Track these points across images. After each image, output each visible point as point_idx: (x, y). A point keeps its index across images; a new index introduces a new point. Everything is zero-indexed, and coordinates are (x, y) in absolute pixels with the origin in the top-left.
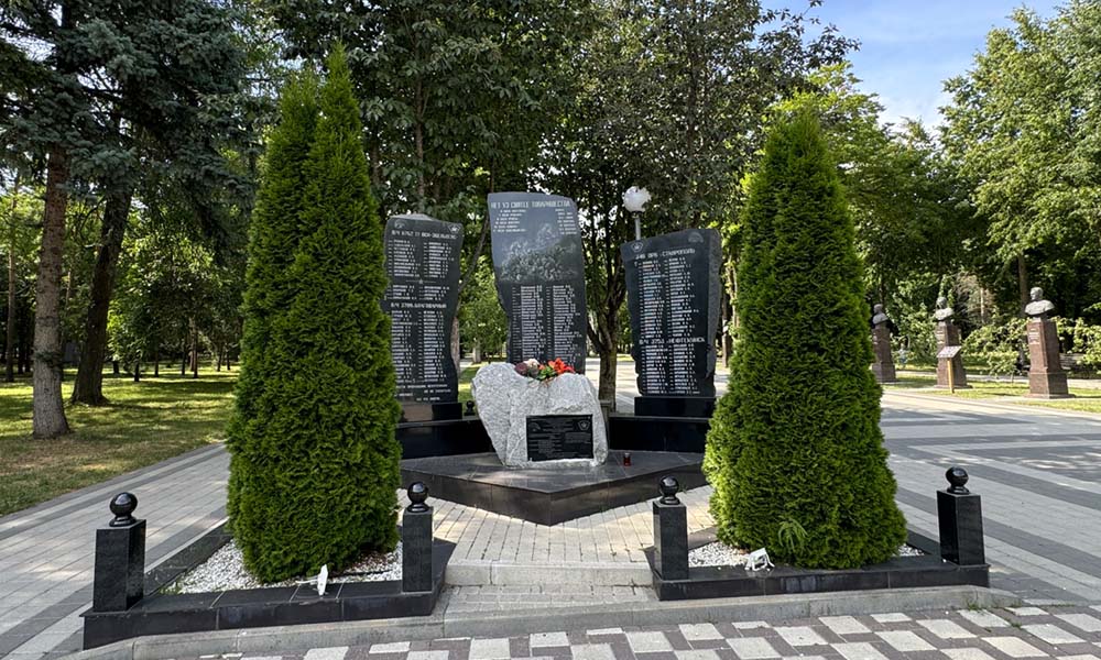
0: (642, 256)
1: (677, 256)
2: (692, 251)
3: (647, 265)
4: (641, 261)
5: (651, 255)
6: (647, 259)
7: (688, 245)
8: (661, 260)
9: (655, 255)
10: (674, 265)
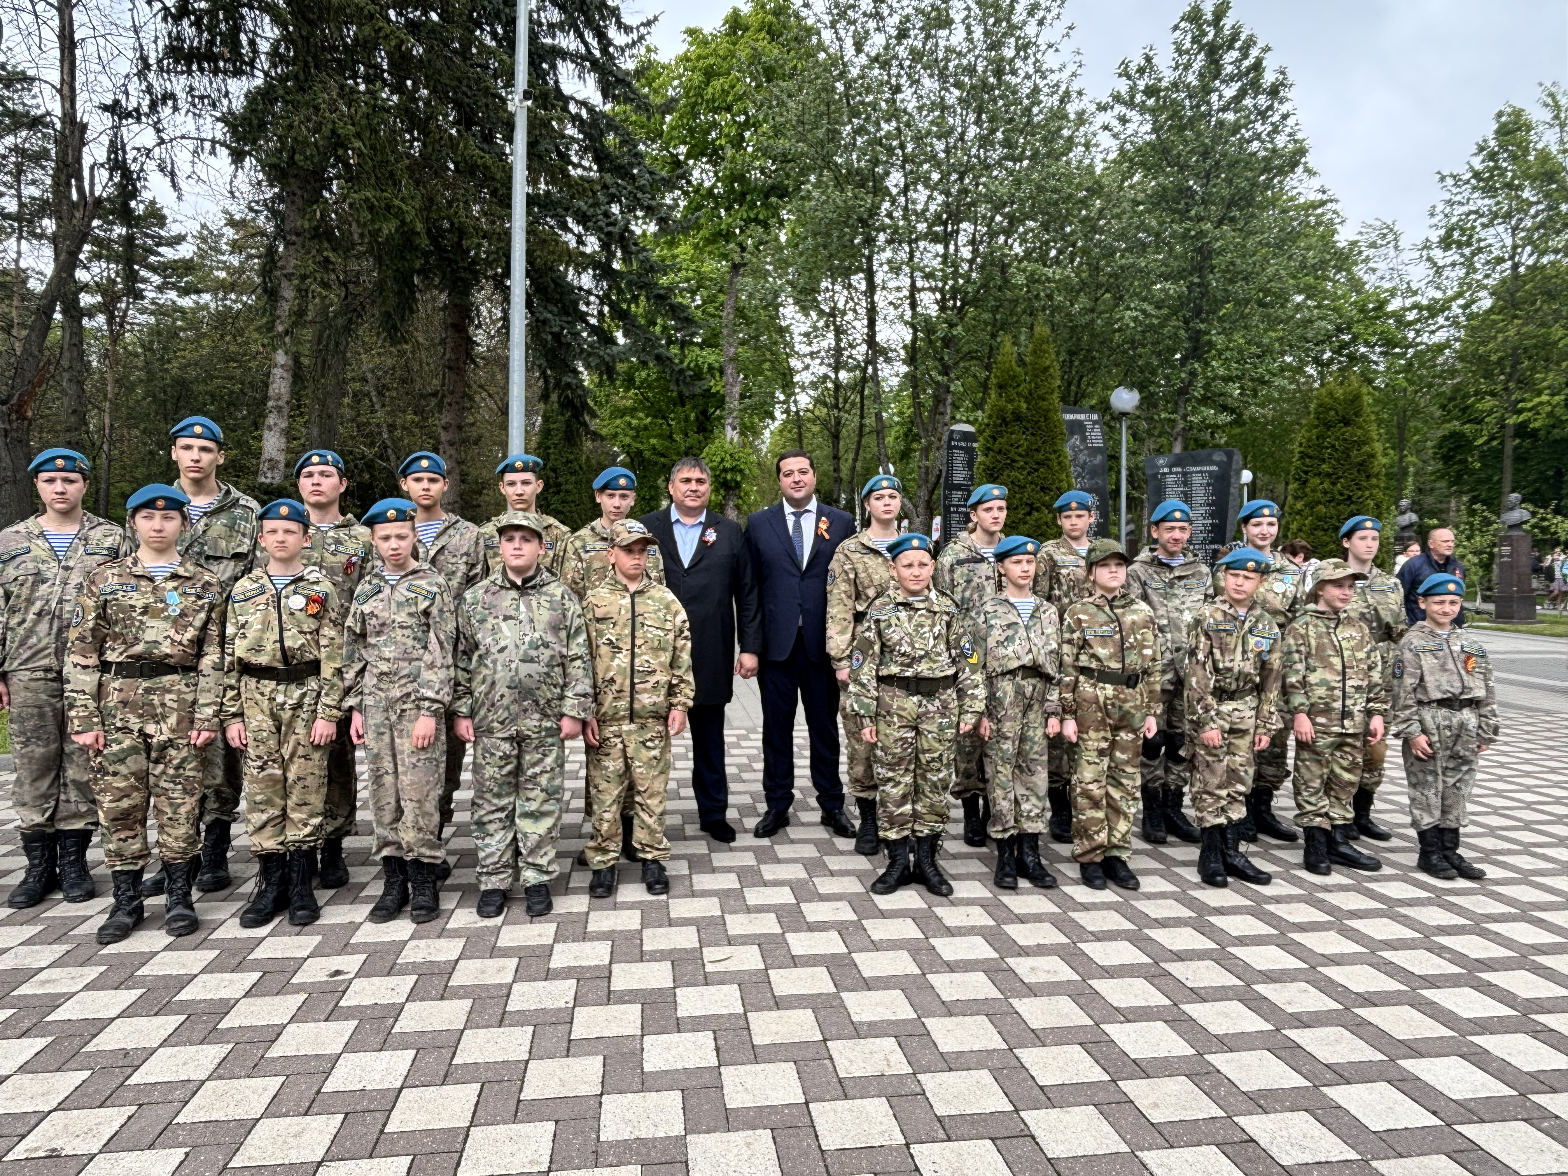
0: (1166, 470)
1: (1201, 472)
2: (1215, 468)
3: (1171, 479)
4: (1164, 474)
5: (1175, 470)
6: (1171, 473)
7: (1212, 463)
8: (1184, 474)
9: (1179, 469)
10: (1197, 480)
